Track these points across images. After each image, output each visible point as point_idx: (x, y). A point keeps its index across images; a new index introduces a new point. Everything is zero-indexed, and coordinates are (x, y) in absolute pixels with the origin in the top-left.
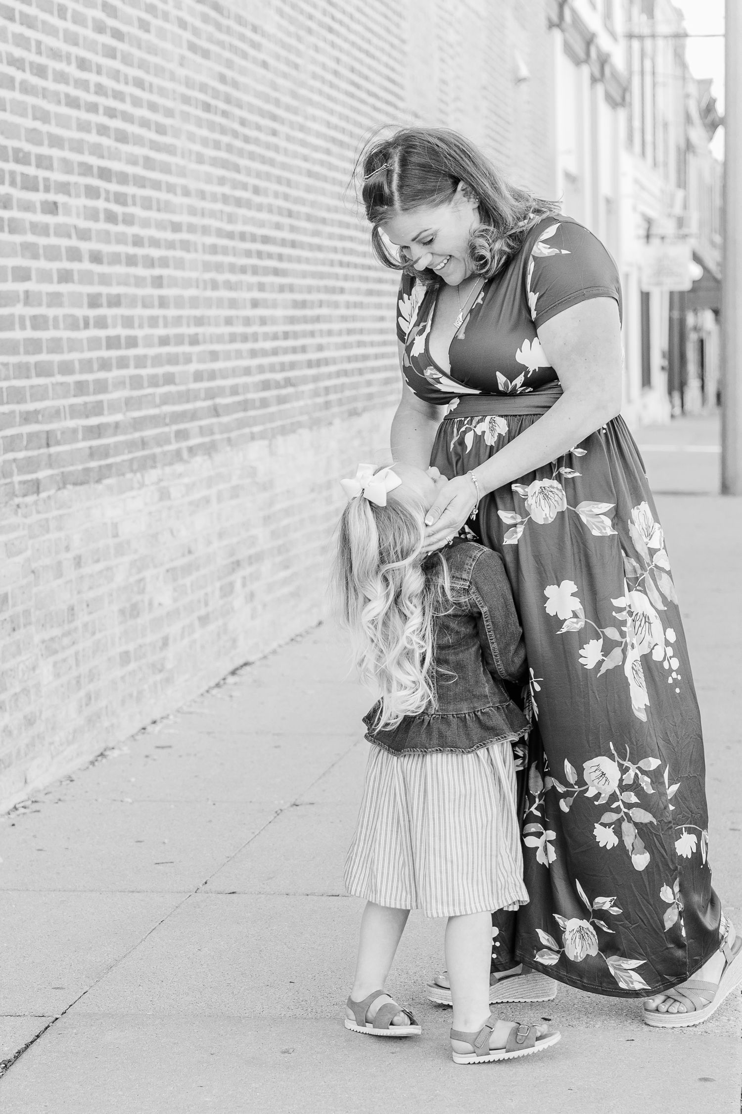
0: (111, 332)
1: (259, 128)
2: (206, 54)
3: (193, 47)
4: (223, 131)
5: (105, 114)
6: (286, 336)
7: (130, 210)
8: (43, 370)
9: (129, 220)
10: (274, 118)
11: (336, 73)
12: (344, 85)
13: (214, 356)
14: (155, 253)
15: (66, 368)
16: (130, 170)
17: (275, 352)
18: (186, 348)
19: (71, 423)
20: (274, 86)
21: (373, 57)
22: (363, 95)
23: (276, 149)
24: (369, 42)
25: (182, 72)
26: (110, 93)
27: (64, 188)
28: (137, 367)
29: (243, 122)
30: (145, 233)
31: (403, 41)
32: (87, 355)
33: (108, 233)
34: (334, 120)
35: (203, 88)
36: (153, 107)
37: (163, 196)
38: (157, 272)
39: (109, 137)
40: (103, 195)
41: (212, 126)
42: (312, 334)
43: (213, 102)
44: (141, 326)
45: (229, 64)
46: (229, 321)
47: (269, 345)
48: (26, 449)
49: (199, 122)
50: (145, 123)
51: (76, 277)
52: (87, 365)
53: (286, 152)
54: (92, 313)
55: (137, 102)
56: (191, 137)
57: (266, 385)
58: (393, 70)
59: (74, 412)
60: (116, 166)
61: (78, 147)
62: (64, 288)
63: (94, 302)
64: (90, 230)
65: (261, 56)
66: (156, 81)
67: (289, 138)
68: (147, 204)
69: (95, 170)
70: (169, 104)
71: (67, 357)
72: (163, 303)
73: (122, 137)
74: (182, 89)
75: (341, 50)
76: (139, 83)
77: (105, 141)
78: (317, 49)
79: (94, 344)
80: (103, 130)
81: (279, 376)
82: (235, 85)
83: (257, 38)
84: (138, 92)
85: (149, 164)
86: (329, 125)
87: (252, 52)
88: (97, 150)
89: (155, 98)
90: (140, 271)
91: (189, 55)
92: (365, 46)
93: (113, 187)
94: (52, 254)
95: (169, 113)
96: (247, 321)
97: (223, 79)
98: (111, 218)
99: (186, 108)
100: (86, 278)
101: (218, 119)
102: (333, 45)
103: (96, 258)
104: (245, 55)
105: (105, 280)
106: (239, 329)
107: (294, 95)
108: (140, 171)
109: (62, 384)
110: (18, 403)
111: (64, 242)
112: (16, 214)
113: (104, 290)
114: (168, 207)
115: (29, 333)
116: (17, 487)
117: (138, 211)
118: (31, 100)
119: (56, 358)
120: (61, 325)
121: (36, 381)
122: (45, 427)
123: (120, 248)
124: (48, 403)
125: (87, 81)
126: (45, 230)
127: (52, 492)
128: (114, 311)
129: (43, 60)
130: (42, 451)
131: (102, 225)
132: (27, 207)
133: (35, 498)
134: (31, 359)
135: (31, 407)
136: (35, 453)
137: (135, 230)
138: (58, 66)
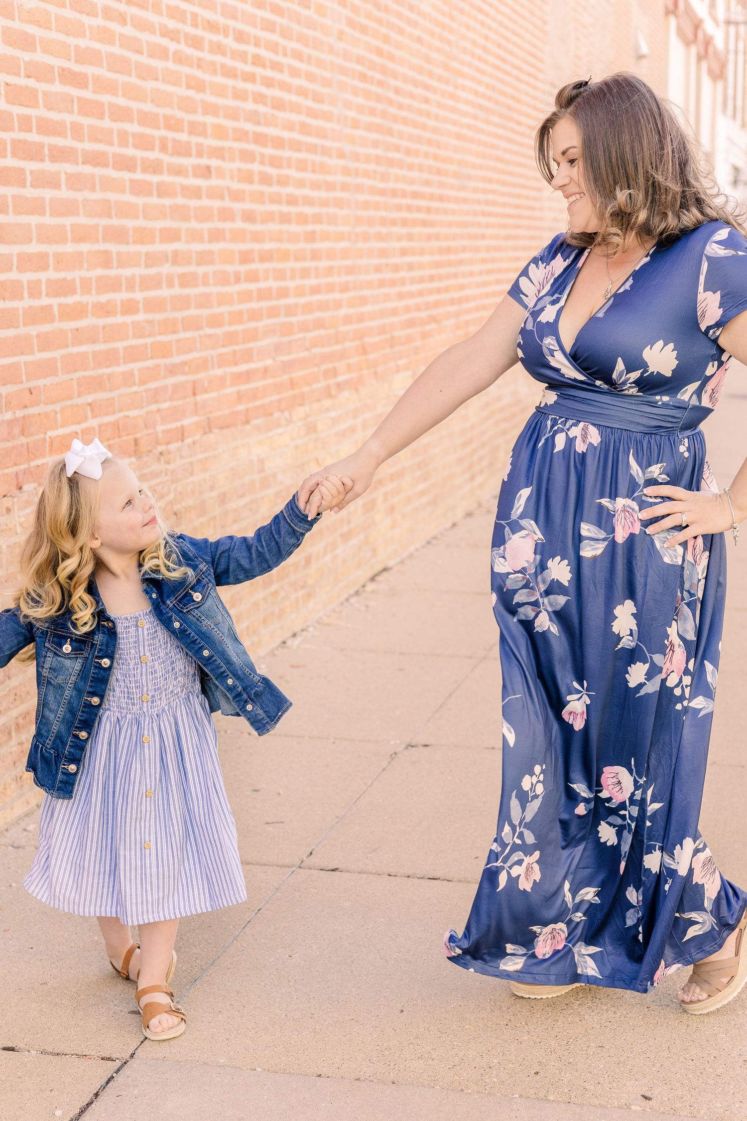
0: (263, 285)
1: (412, 96)
2: (364, 30)
3: (351, 23)
4: (379, 99)
5: (261, 84)
6: (432, 278)
7: (286, 171)
8: (192, 324)
9: (283, 181)
10: (427, 87)
11: (485, 49)
12: (491, 59)
13: (364, 301)
14: (309, 210)
15: (215, 321)
16: (286, 135)
17: (421, 293)
18: (337, 296)
19: (219, 372)
20: (428, 59)
21: (518, 35)
22: (508, 68)
23: (428, 115)
24: (515, 22)
25: (340, 45)
26: (268, 64)
27: (218, 153)
28: (287, 315)
29: (397, 91)
30: (299, 192)
31: (545, 23)
32: (237, 307)
33: (262, 194)
34: (481, 89)
35: (360, 60)
36: (311, 77)
37: (318, 158)
38: (310, 227)
39: (266, 105)
40: (258, 158)
41: (368, 95)
42: (455, 276)
43: (370, 73)
44: (293, 278)
45: (386, 39)
46: (378, 269)
47: (415, 288)
48: (171, 399)
49: (356, 92)
50: (302, 92)
51: (228, 236)
52: (237, 317)
53: (437, 118)
54: (243, 269)
55: (294, 72)
56: (347, 105)
57: (411, 323)
58: (535, 46)
60: (272, 131)
61: (233, 115)
62: (215, 247)
63: (246, 258)
64: (243, 191)
65: (417, 32)
66: (315, 54)
67: (440, 105)
68: (302, 166)
69: (251, 135)
70: (327, 75)
71: (217, 310)
72: (315, 255)
73: (279, 105)
74: (339, 61)
75: (489, 28)
76: (298, 56)
77: (261, 109)
78: (468, 27)
79: (245, 296)
80: (260, 98)
81: (423, 314)
82: (391, 58)
83: (413, 16)
84: (297, 64)
85: (305, 129)
86: (476, 93)
87: (408, 29)
88: (254, 118)
89: (313, 69)
90: (294, 228)
91: (348, 30)
92: (511, 25)
93: (269, 151)
94: (204, 215)
95: (326, 83)
96: (396, 268)
97: (379, 52)
98: (266, 179)
99: (343, 78)
100: (238, 236)
101: (375, 89)
102: (483, 24)
103: (249, 217)
104: (401, 32)
105: (257, 237)
106: (388, 275)
107: (446, 67)
108: (296, 136)
109: (210, 336)
110: (164, 357)
111: (217, 204)
112: (166, 178)
113: (256, 246)
114: (323, 169)
115: (177, 291)
116: (160, 435)
117: (293, 173)
118: (185, 70)
119: (205, 312)
120: (211, 281)
121: (183, 335)
122: (192, 377)
123: (274, 208)
124: (195, 355)
125: (245, 53)
126: (196, 193)
127: (197, 437)
128: (266, 265)
129: (199, 32)
130: (188, 400)
131: (256, 187)
132: (179, 171)
133: (180, 444)
134: (179, 315)
135: (177, 360)
136: (181, 402)
137: (290, 190)
138: (215, 38)
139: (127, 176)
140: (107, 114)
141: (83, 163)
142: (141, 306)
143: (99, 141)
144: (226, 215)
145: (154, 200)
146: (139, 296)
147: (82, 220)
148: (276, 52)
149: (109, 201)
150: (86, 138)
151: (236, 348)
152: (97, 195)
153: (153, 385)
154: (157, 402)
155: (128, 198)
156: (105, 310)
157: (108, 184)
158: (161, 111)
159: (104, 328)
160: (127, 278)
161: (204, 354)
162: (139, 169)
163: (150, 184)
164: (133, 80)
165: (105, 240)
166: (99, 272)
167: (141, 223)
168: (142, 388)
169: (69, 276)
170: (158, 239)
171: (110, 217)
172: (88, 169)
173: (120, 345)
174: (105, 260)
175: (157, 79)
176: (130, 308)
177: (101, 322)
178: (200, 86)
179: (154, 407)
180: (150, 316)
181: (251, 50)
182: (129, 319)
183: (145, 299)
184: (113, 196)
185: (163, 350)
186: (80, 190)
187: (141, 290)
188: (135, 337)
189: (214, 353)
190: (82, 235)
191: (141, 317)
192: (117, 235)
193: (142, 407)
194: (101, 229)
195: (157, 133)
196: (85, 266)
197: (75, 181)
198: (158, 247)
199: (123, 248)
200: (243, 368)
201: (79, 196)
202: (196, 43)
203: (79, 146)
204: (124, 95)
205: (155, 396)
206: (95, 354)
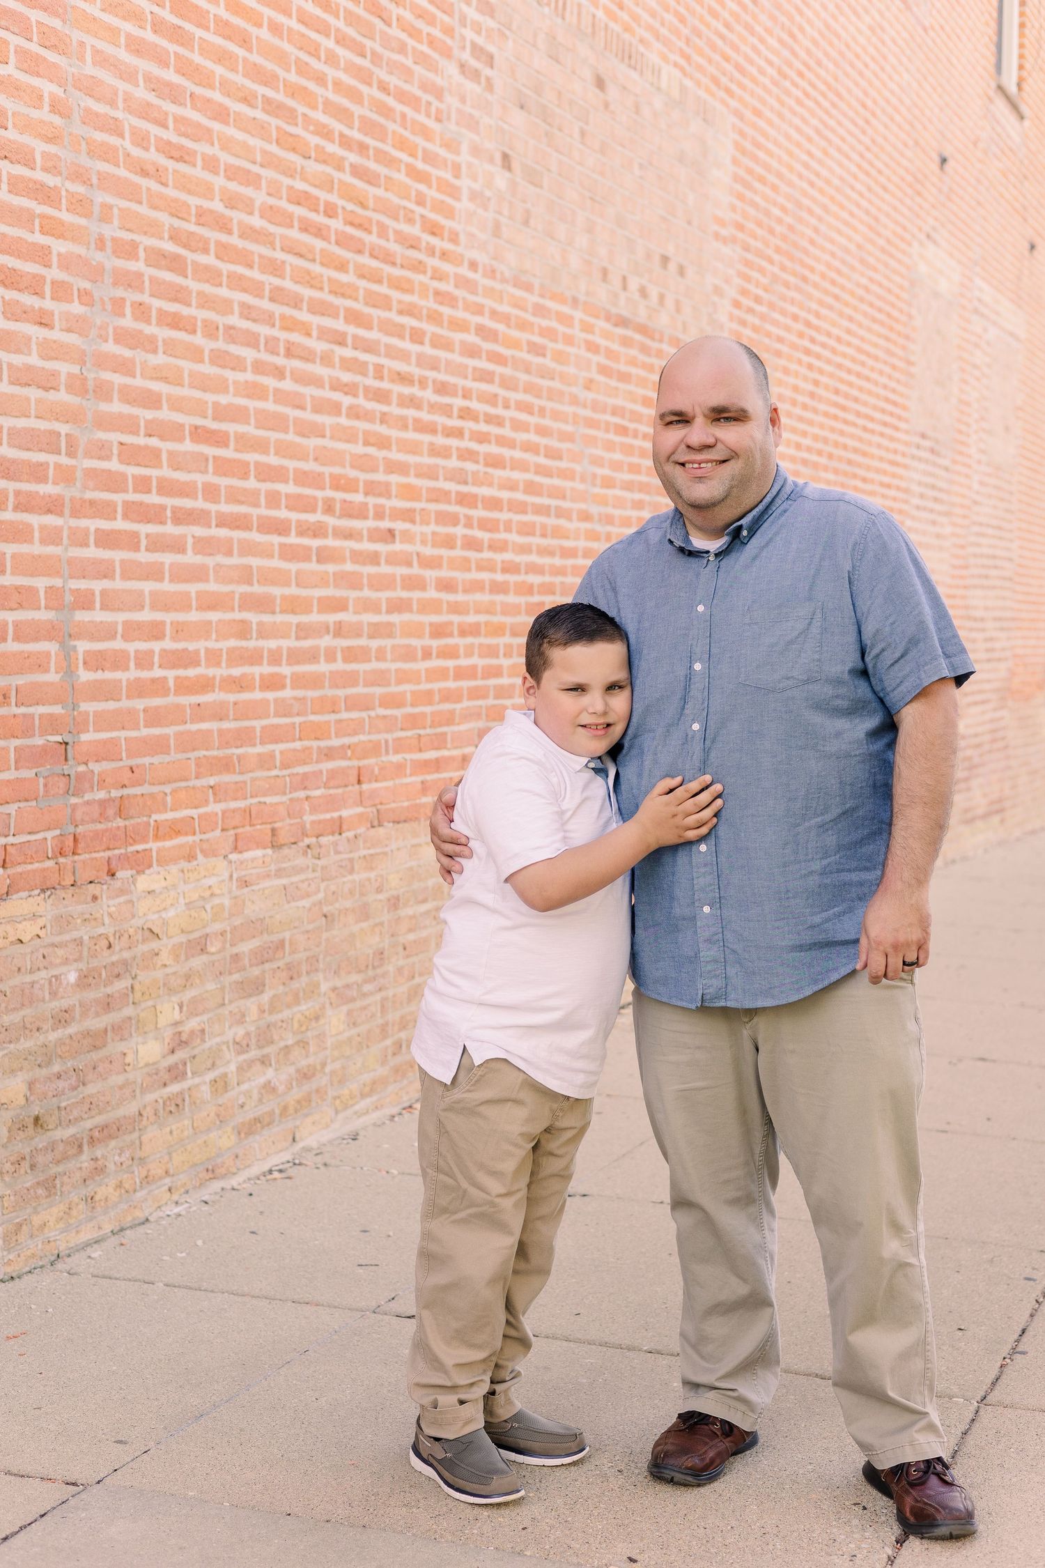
0: (463, 662)
3: (605, 371)
5: (471, 439)
7: (503, 536)
9: (498, 547)
12: (823, 407)
16: (504, 495)
19: (396, 758)
21: (867, 379)
22: (850, 417)
26: (482, 417)
27: (406, 515)
28: (498, 697)
30: (522, 559)
32: (425, 686)
33: (466, 560)
35: (618, 412)
36: (544, 431)
37: (551, 521)
38: (536, 599)
39: (476, 462)
40: (463, 521)
44: (508, 655)
48: (326, 787)
50: (530, 448)
51: (415, 607)
52: (424, 698)
54: (435, 643)
55: (520, 426)
56: (597, 461)
59: (400, 746)
60: (484, 491)
61: (429, 473)
62: (397, 618)
63: (439, 631)
64: (440, 557)
66: (551, 405)
68: (527, 530)
69: (454, 496)
70: (569, 428)
71: (395, 689)
73: (496, 462)
74: (586, 413)
76: (525, 408)
77: (470, 466)
78: (786, 372)
79: (438, 674)
80: (467, 455)
84: (523, 417)
85: (532, 489)
88: (459, 477)
89: (547, 422)
93: (479, 513)
94: (382, 583)
97: (647, 402)
98: (473, 544)
99: (591, 432)
100: (430, 607)
101: (639, 443)
105: (457, 609)
108: (519, 496)
109: (385, 717)
110: (317, 739)
111: (401, 571)
112: (330, 542)
113: (456, 619)
114: (558, 533)
115: (339, 665)
116: (308, 826)
117: (514, 537)
118: (362, 425)
119: (378, 691)
120: (389, 656)
121: (344, 715)
122: (355, 763)
123: (485, 576)
124: (363, 738)
125: (450, 406)
126: (374, 559)
127: (361, 830)
128: (469, 640)
129: (385, 385)
130: (350, 788)
131: (458, 552)
132: (349, 535)
133: (337, 837)
134: (341, 693)
135: (336, 742)
136: (340, 791)
137: (508, 556)
138: (407, 390)
139: (276, 540)
140: (252, 473)
141: (217, 526)
142: (288, 681)
143: (242, 503)
144: (414, 583)
145: (313, 566)
146: (286, 670)
147: (212, 587)
148: (495, 405)
149: (251, 567)
150: (223, 499)
151: (422, 732)
152: (235, 560)
153: (301, 770)
154: (305, 788)
155: (276, 563)
156: (239, 684)
157: (248, 549)
158: (327, 470)
159: (235, 704)
160: (270, 651)
161: (374, 737)
162: (293, 532)
163: (309, 548)
164: (291, 437)
165: (241, 608)
166: (233, 643)
167: (293, 590)
168: (286, 772)
169: (191, 646)
170: (315, 609)
171: (251, 584)
172: (223, 533)
173: (257, 724)
174: (243, 630)
175: (324, 436)
176: (273, 683)
177: (232, 698)
178: (383, 443)
179: (302, 794)
180: (300, 693)
181: (458, 402)
182: (270, 695)
183: (293, 674)
184: (255, 562)
185: (319, 732)
186: (211, 554)
187: (289, 664)
188: (277, 715)
189: (389, 737)
190: (210, 603)
191: (287, 693)
192: (262, 604)
193: (284, 793)
194: (237, 597)
195: (319, 494)
196: (214, 636)
197: (204, 546)
198: (315, 617)
199: (267, 618)
200: (431, 755)
201: (210, 561)
202: (381, 396)
203: (213, 508)
204: (276, 454)
205: (304, 782)
206: (221, 732)
